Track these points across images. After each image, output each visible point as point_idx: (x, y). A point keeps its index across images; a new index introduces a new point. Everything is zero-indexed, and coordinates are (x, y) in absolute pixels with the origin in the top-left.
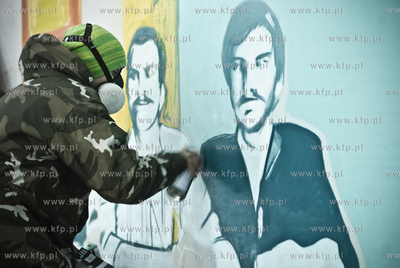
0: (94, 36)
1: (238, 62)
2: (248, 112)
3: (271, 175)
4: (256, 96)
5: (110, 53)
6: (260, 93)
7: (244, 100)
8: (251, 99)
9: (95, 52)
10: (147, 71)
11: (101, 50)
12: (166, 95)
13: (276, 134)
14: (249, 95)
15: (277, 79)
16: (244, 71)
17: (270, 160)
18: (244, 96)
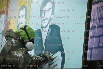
0: (27, 28)
1: (44, 11)
2: (44, 23)
3: (48, 38)
4: (47, 19)
5: (31, 33)
6: (48, 18)
7: (44, 20)
8: (46, 20)
9: (26, 32)
10: (22, 16)
11: (28, 32)
12: (26, 21)
13: (50, 27)
14: (45, 19)
15: (52, 14)
16: (45, 13)
17: (48, 34)
18: (44, 19)
